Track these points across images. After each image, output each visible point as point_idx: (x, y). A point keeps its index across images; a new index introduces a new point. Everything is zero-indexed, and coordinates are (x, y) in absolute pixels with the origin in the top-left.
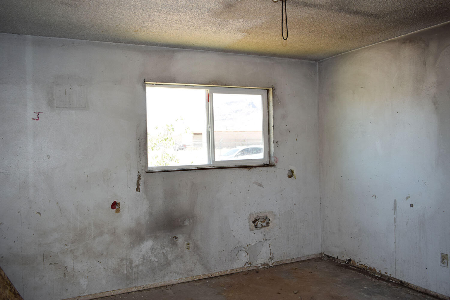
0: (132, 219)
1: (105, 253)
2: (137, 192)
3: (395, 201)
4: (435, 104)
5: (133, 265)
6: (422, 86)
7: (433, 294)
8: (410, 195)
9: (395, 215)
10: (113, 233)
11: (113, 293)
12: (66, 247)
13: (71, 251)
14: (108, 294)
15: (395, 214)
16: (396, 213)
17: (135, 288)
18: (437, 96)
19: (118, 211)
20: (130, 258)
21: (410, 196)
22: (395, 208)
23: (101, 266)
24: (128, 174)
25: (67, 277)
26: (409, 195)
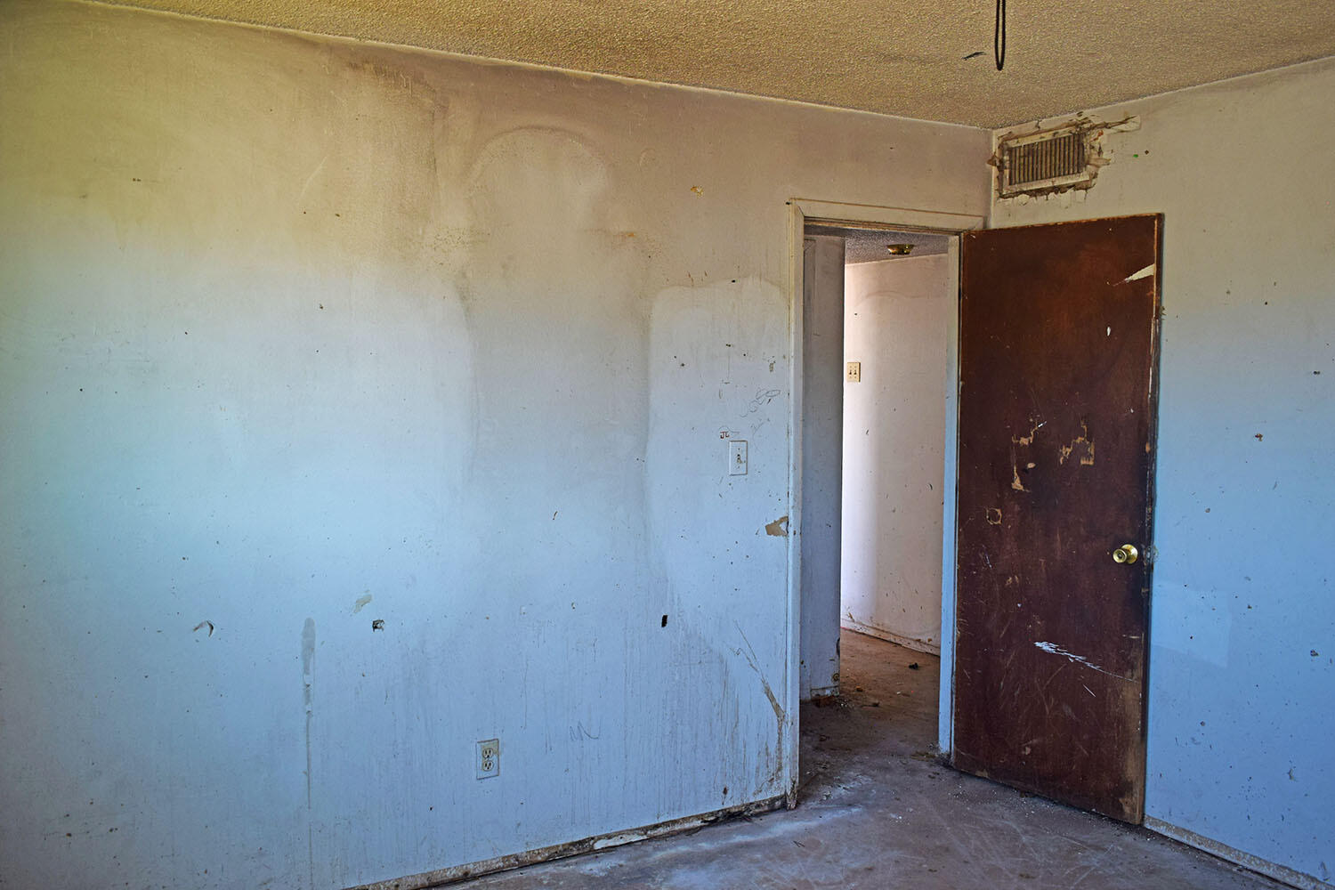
3: (309, 623)
4: (463, 298)
6: (421, 232)
7: (454, 875)
8: (369, 593)
9: (308, 674)
15: (306, 670)
16: (311, 668)
18: (469, 275)
21: (370, 596)
22: (309, 648)
26: (367, 591)
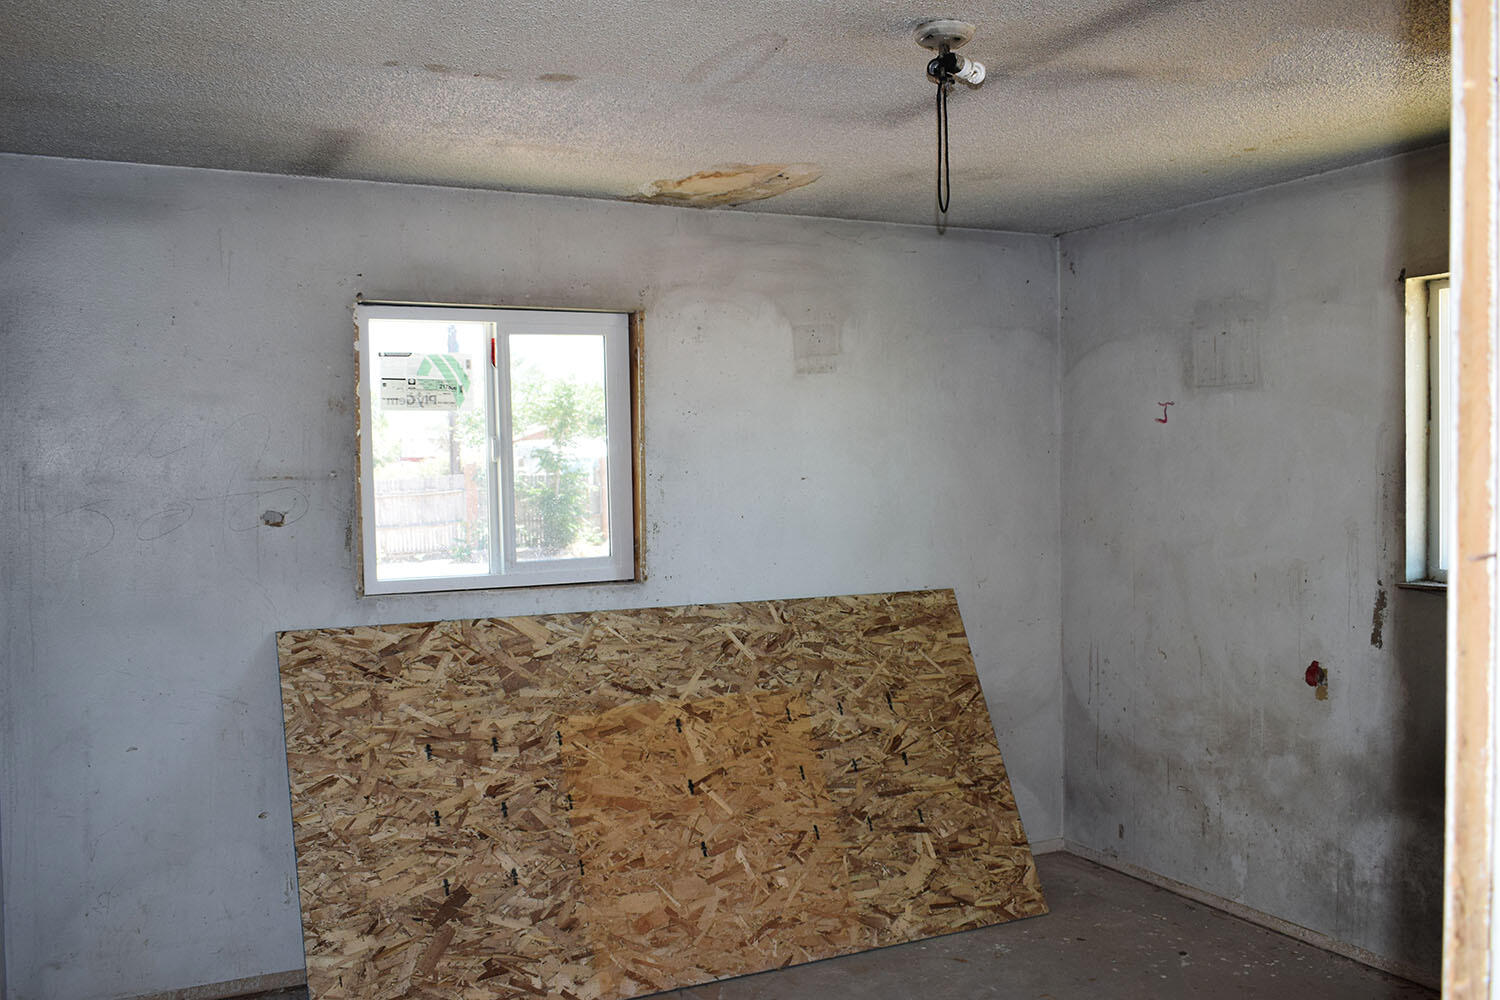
0: (1358, 730)
1: (1287, 809)
2: (1373, 647)
5: (1357, 877)
10: (1308, 754)
11: (1301, 935)
12: (1209, 758)
13: (1217, 771)
14: (1289, 930)
17: (1358, 952)
19: (1322, 695)
20: (1348, 850)
23: (1278, 842)
24: (1350, 585)
25: (1207, 837)
